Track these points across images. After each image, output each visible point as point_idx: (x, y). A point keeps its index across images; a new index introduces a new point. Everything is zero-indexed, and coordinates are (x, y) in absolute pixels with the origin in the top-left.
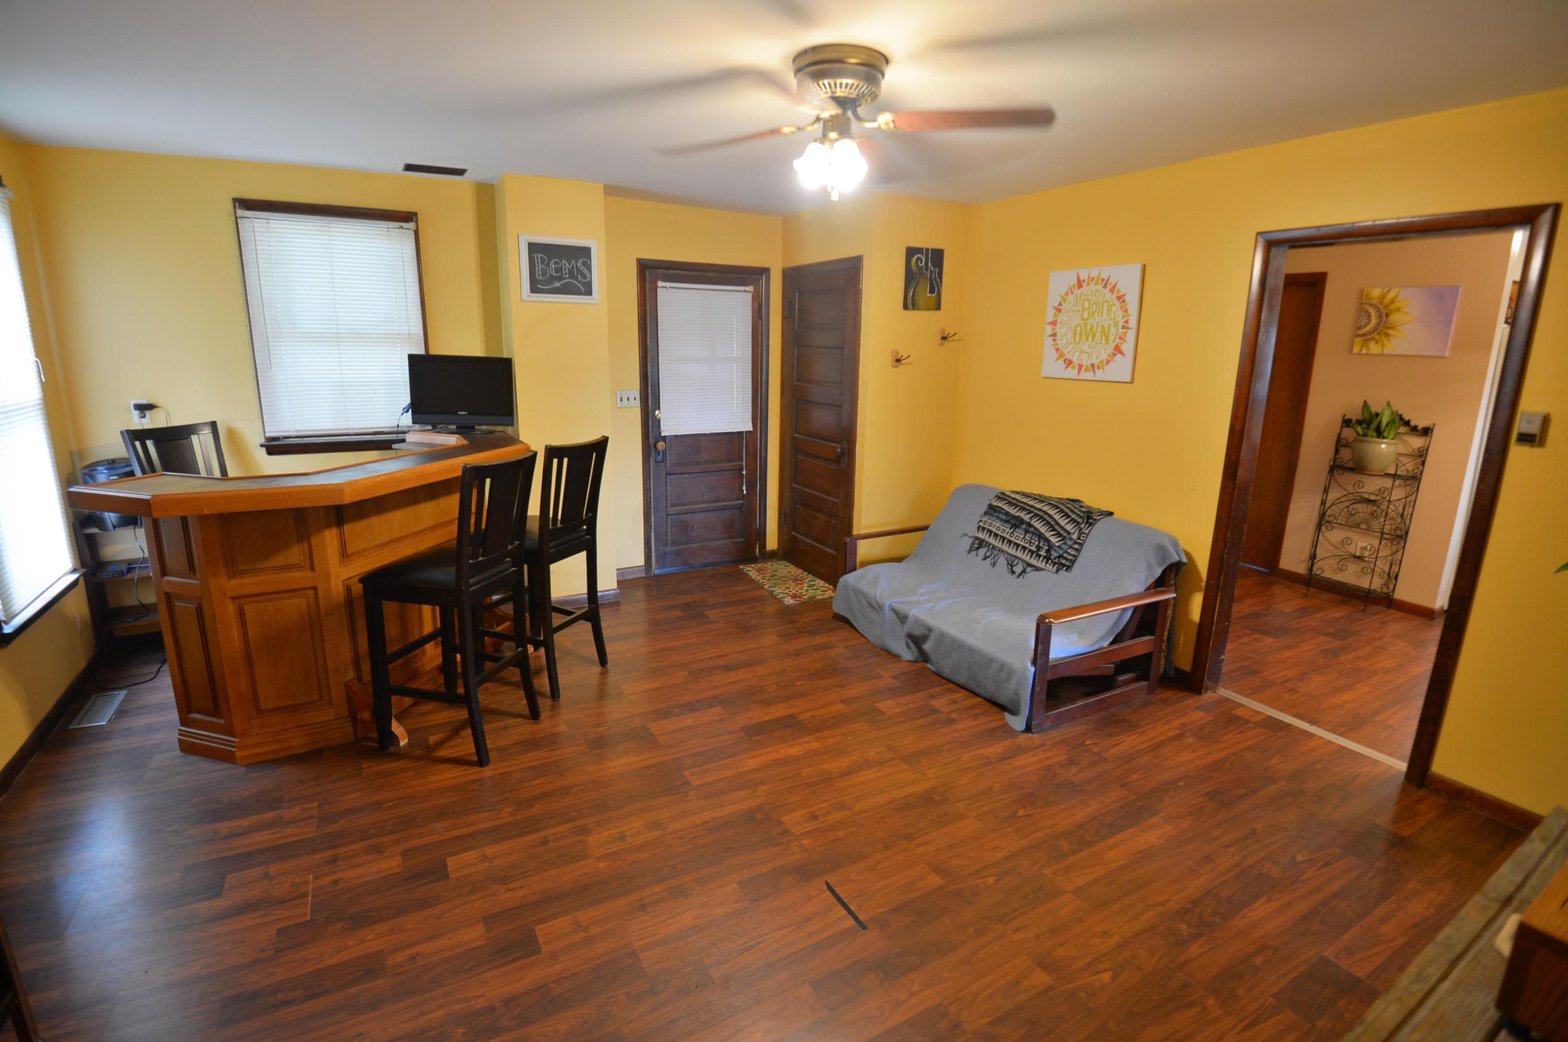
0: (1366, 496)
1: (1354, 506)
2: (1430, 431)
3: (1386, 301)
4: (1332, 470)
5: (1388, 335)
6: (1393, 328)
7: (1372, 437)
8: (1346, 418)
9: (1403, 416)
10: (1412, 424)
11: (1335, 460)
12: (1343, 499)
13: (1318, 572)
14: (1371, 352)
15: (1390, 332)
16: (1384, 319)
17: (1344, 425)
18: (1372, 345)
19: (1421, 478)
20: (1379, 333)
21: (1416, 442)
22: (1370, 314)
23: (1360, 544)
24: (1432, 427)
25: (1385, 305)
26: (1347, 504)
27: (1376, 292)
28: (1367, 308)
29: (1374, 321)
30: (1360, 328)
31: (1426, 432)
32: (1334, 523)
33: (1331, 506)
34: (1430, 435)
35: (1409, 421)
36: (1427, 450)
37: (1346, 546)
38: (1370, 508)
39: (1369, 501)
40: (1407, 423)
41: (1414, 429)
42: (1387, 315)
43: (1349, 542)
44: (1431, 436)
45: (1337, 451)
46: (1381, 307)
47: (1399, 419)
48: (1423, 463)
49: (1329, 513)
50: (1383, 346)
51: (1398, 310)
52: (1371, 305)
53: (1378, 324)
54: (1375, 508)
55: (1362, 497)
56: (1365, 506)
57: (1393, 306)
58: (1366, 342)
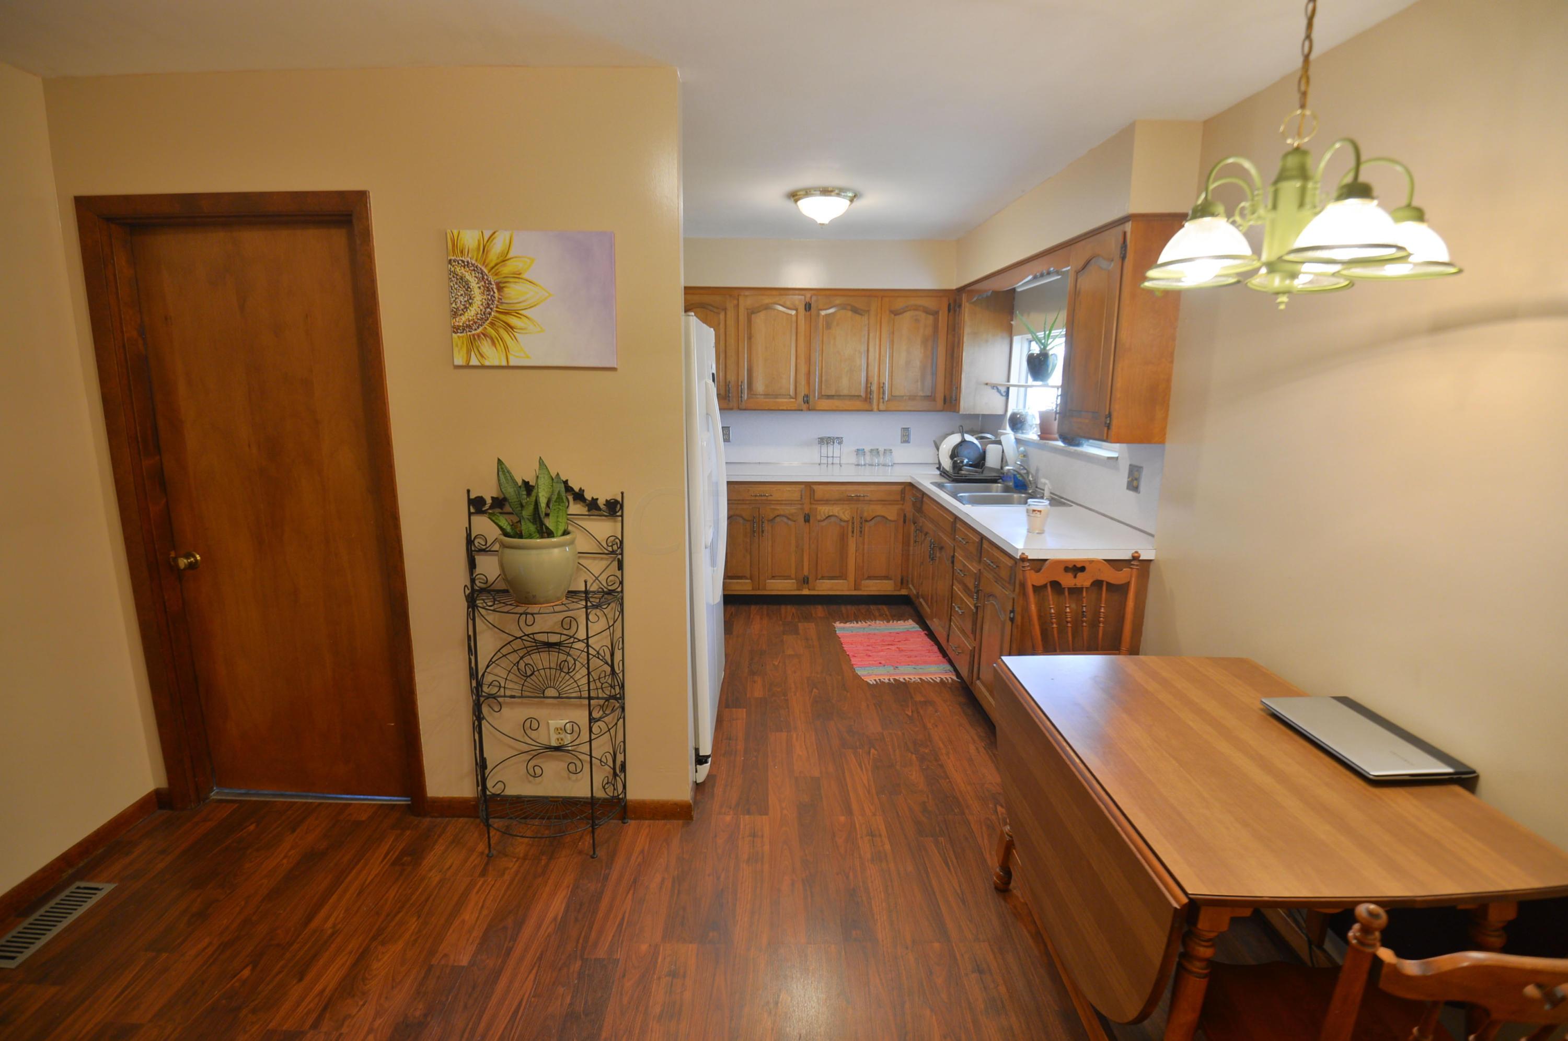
0: (543, 638)
1: (527, 660)
2: (619, 506)
3: (493, 256)
4: (471, 601)
5: (510, 327)
6: (516, 313)
7: (530, 536)
8: (472, 496)
9: (570, 484)
10: (588, 496)
11: (473, 581)
12: (504, 651)
13: (497, 790)
14: (487, 363)
15: (513, 321)
16: (496, 295)
17: (472, 510)
18: (486, 347)
19: (622, 591)
20: (492, 324)
21: (602, 529)
22: (467, 282)
23: (555, 723)
24: (620, 499)
25: (492, 264)
26: (514, 658)
27: (470, 239)
28: (460, 270)
29: (479, 298)
30: (455, 313)
31: (614, 508)
32: (501, 697)
33: (488, 666)
34: (619, 514)
35: (582, 491)
36: (622, 542)
37: (533, 734)
38: (554, 658)
39: (549, 645)
40: (579, 496)
41: (593, 505)
42: (500, 289)
43: (535, 725)
44: (622, 516)
45: (472, 565)
46: (486, 271)
47: (563, 489)
48: (620, 566)
49: (489, 678)
50: (506, 348)
51: (517, 275)
52: (466, 265)
53: (488, 306)
54: (562, 657)
55: (535, 641)
56: (544, 655)
57: (506, 269)
58: (472, 342)
